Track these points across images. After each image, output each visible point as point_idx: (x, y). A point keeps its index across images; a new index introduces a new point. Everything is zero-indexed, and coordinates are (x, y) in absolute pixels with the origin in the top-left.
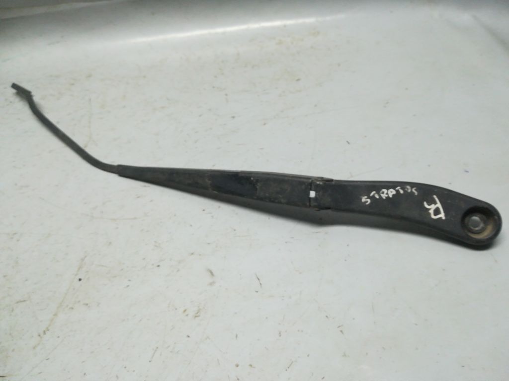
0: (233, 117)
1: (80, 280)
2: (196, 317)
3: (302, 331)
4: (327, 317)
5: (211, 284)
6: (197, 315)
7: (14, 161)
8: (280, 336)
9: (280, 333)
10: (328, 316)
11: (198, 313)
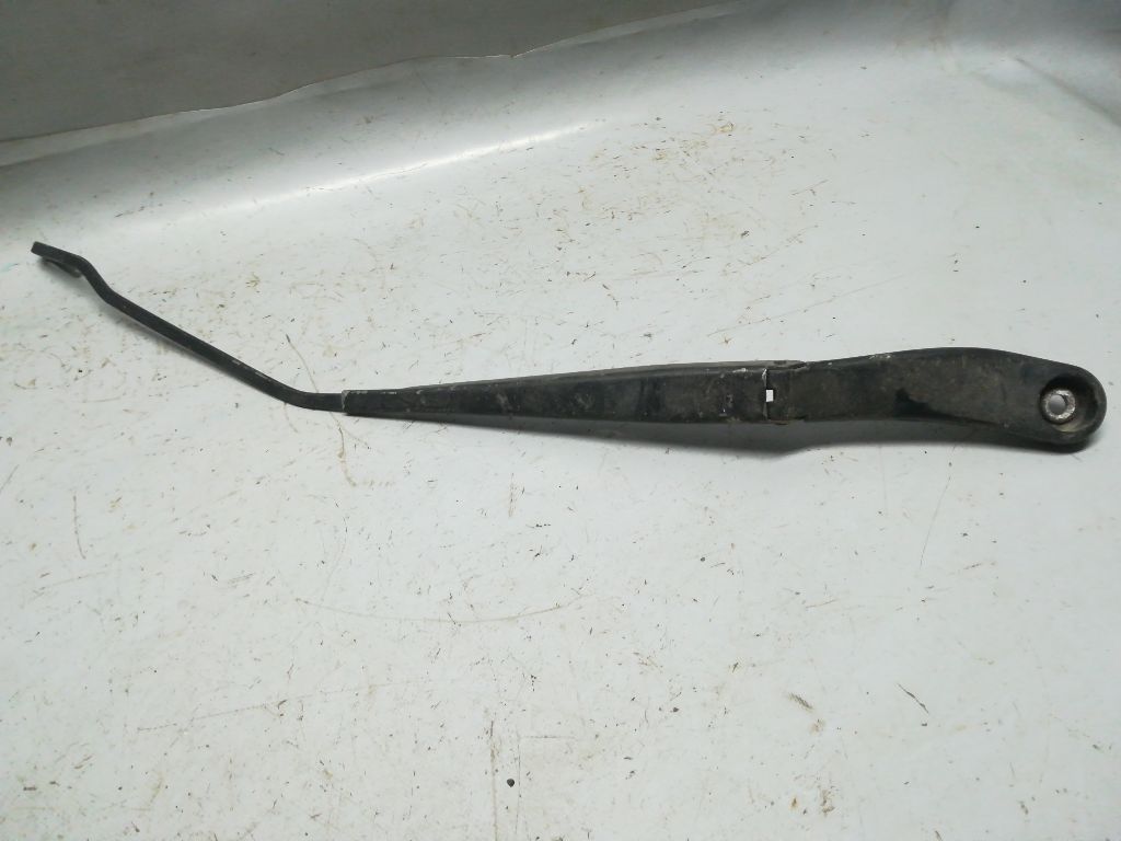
0: (649, 335)
1: (511, 783)
2: (825, 811)
3: (1065, 790)
4: (1095, 747)
5: (817, 727)
6: (827, 805)
7: (177, 519)
8: (1027, 812)
9: (1023, 806)
10: (1098, 745)
11: (825, 802)
